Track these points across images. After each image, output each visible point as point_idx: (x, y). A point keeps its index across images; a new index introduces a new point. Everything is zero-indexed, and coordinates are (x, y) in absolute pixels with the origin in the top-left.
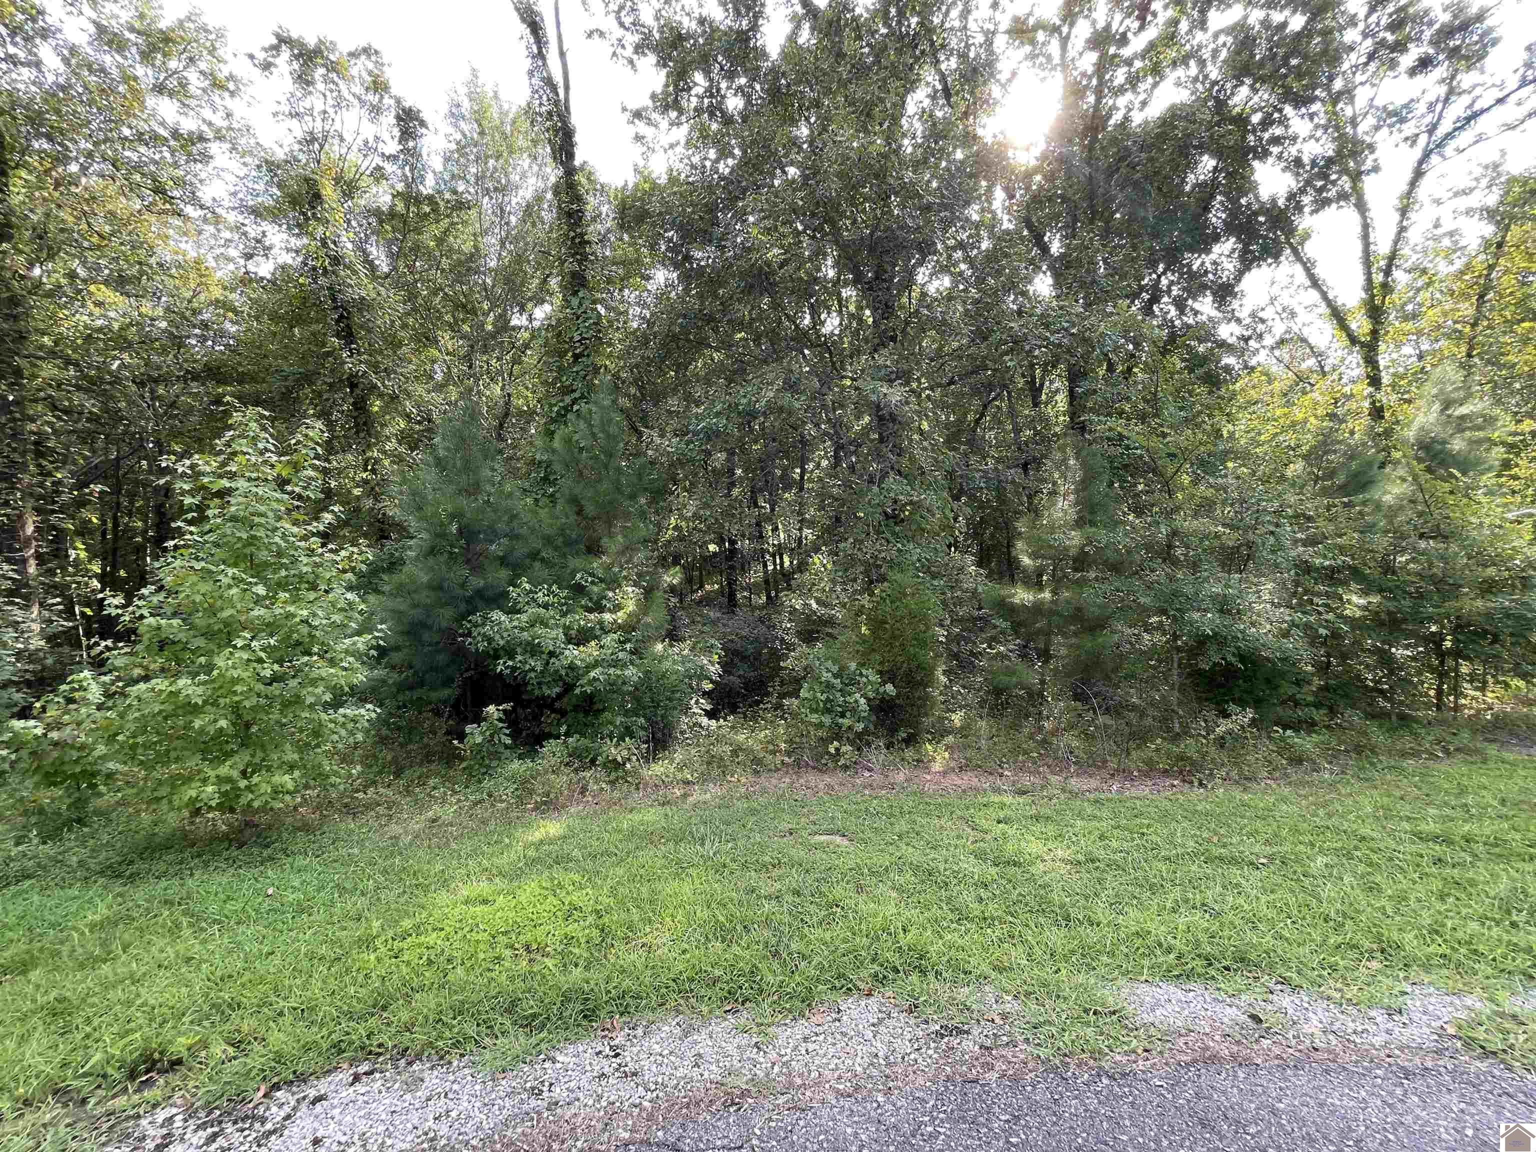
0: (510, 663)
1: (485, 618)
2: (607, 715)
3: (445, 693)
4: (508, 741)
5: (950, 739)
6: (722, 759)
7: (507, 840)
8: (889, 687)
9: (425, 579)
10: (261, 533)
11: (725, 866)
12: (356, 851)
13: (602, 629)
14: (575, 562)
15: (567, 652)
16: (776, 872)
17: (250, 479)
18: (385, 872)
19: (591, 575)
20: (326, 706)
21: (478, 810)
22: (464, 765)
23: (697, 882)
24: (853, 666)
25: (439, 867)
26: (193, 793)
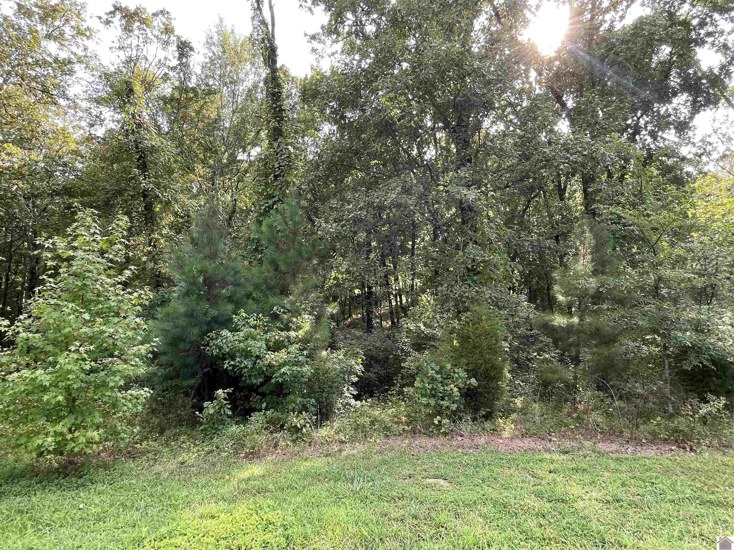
0: (232, 363)
1: (218, 335)
2: (292, 397)
3: (192, 382)
4: (230, 413)
5: (514, 416)
6: (364, 426)
7: (227, 477)
8: (473, 381)
9: (182, 309)
10: (89, 282)
11: (367, 498)
12: (134, 482)
13: (289, 341)
14: (272, 300)
15: (267, 356)
16: (400, 503)
17: (85, 251)
18: (151, 496)
19: (283, 307)
20: (121, 389)
21: (210, 458)
22: (202, 428)
23: (349, 508)
24: (449, 366)
25: (185, 493)
26: (40, 442)
